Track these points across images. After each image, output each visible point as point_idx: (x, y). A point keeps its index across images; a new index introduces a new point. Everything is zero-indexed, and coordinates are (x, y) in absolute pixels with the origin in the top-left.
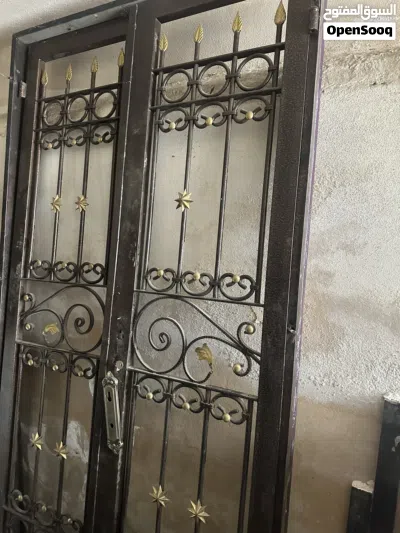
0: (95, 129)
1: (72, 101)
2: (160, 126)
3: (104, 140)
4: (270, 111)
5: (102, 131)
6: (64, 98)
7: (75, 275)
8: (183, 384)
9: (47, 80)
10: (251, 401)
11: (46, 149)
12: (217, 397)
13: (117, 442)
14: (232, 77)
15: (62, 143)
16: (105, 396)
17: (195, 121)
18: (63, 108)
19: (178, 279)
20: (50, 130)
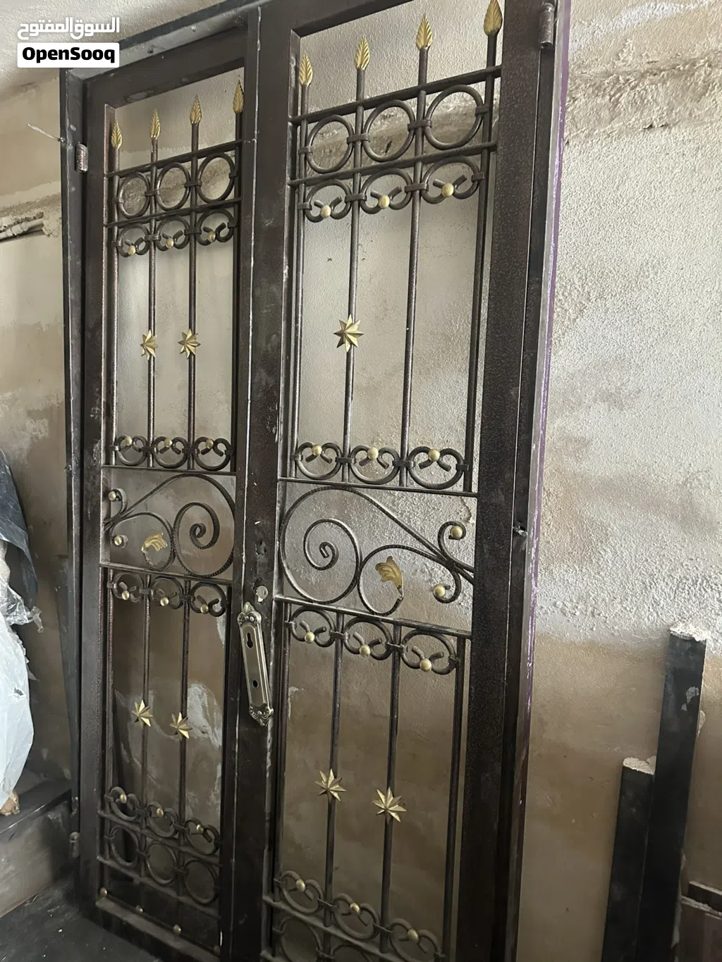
0: (202, 219)
1: (163, 174)
2: (305, 212)
3: (218, 238)
4: (480, 183)
5: (214, 222)
6: (149, 169)
7: (186, 458)
8: (360, 618)
9: (119, 140)
10: (461, 639)
11: (127, 255)
12: (410, 636)
13: (263, 708)
14: (418, 128)
15: (151, 245)
16: (244, 640)
17: (361, 203)
18: (149, 185)
19: (344, 460)
20: (131, 223)
